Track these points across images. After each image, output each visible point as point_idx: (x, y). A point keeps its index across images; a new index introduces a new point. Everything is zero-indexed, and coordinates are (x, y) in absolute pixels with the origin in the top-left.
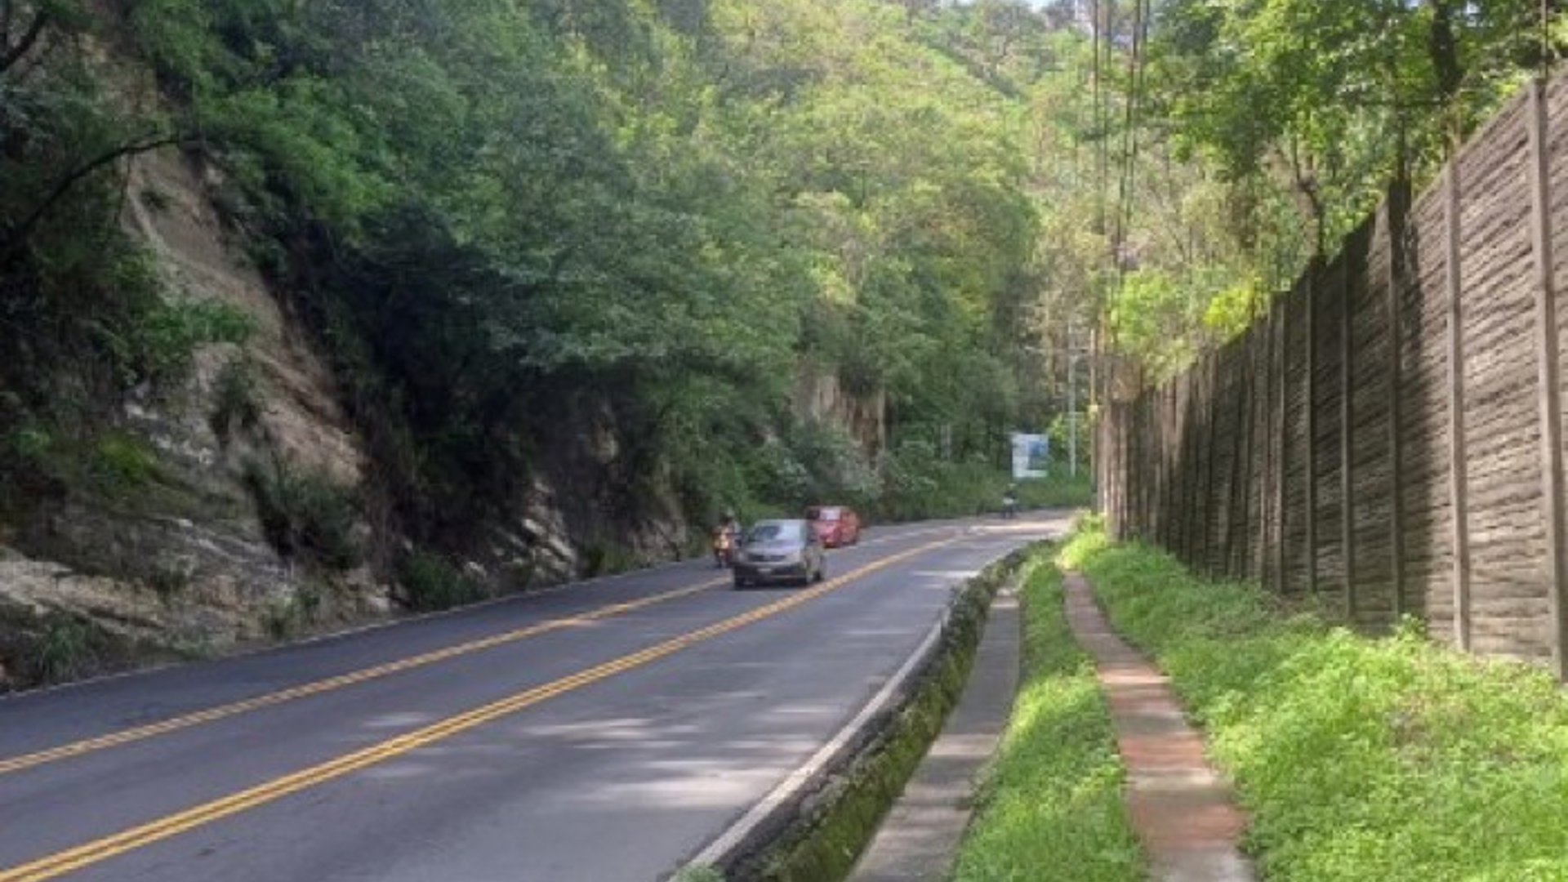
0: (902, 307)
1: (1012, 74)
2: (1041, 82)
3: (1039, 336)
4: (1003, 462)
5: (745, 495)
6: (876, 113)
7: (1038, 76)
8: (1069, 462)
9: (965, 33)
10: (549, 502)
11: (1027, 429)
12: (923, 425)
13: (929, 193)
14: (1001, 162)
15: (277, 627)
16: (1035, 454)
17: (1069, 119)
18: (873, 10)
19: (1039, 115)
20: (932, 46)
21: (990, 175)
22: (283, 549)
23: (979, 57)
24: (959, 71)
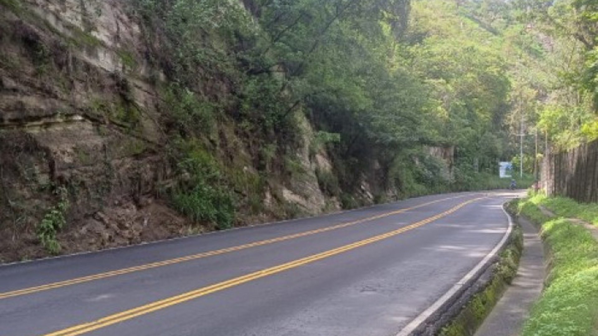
0: (462, 118)
1: (497, 26)
2: (508, 29)
3: (509, 126)
4: (496, 172)
5: (412, 181)
6: (454, 50)
7: (507, 26)
8: (520, 173)
9: (479, 11)
10: (366, 181)
11: (504, 160)
12: (466, 158)
13: (472, 77)
14: (498, 65)
15: (323, 210)
16: (507, 169)
17: (520, 44)
18: (444, 3)
19: (508, 42)
20: (466, 16)
21: (494, 70)
22: (323, 190)
23: (484, 20)
24: (476, 26)
